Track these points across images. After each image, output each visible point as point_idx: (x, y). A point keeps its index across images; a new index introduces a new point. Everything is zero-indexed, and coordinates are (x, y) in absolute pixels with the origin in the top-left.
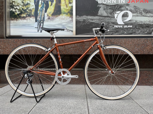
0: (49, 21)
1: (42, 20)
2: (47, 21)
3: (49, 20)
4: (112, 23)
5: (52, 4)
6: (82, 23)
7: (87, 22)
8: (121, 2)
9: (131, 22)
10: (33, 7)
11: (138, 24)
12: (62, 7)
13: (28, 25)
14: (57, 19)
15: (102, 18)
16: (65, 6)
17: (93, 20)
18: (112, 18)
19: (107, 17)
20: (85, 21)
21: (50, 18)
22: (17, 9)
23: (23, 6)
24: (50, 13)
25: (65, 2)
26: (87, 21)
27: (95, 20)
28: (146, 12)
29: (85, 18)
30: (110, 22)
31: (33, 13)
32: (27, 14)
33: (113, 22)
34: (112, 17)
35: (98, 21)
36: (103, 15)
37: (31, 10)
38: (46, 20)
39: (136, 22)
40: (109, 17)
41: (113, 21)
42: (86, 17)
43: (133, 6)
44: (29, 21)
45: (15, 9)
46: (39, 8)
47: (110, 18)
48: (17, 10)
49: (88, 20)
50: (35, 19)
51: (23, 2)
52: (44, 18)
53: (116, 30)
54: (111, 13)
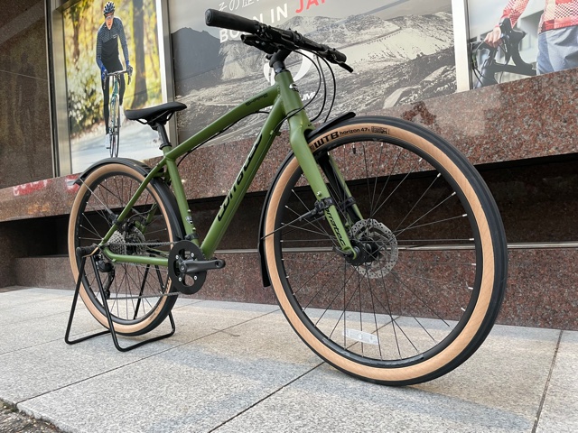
1: (116, 127)
2: (125, 127)
3: (128, 122)
5: (129, 79)
6: (190, 114)
7: (200, 107)
8: (279, 19)
9: (310, 80)
10: (100, 99)
12: (147, 82)
13: (96, 143)
15: (234, 87)
16: (153, 75)
17: (212, 100)
18: (256, 81)
19: (244, 79)
20: (195, 107)
22: (78, 109)
23: (86, 100)
24: (128, 104)
25: (153, 65)
26: (200, 104)
27: (217, 99)
28: (358, 28)
29: (193, 99)
31: (101, 113)
32: (93, 118)
34: (257, 78)
35: (223, 99)
36: (235, 78)
37: (98, 107)
38: (122, 125)
40: (249, 78)
41: (260, 88)
42: (197, 93)
43: (312, 19)
44: (96, 134)
45: (76, 111)
46: (111, 96)
47: (251, 82)
48: (78, 112)
50: (105, 127)
51: (86, 91)
52: (119, 120)
54: (253, 66)
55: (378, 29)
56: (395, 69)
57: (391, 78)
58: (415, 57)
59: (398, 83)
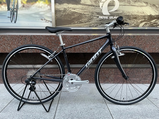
0: (23, 10)
1: (15, 9)
2: (22, 10)
3: (24, 8)
4: (96, 13)
6: (63, 12)
7: (69, 11)
9: (117, 13)
11: (125, 15)
14: (33, 7)
15: (86, 7)
17: (75, 9)
18: (96, 8)
19: (91, 5)
20: (66, 10)
21: (25, 5)
27: (77, 10)
28: (135, 1)
29: (65, 7)
30: (94, 12)
33: (98, 13)
35: (80, 10)
36: (87, 4)
38: (20, 9)
39: (123, 12)
40: (94, 6)
41: (97, 10)
42: (67, 5)
49: (69, 9)
52: (17, 6)
53: (101, 22)
54: (95, 2)
55: (141, 4)
56: (144, 16)
57: (142, 19)
58: (150, 15)
59: (144, 21)
